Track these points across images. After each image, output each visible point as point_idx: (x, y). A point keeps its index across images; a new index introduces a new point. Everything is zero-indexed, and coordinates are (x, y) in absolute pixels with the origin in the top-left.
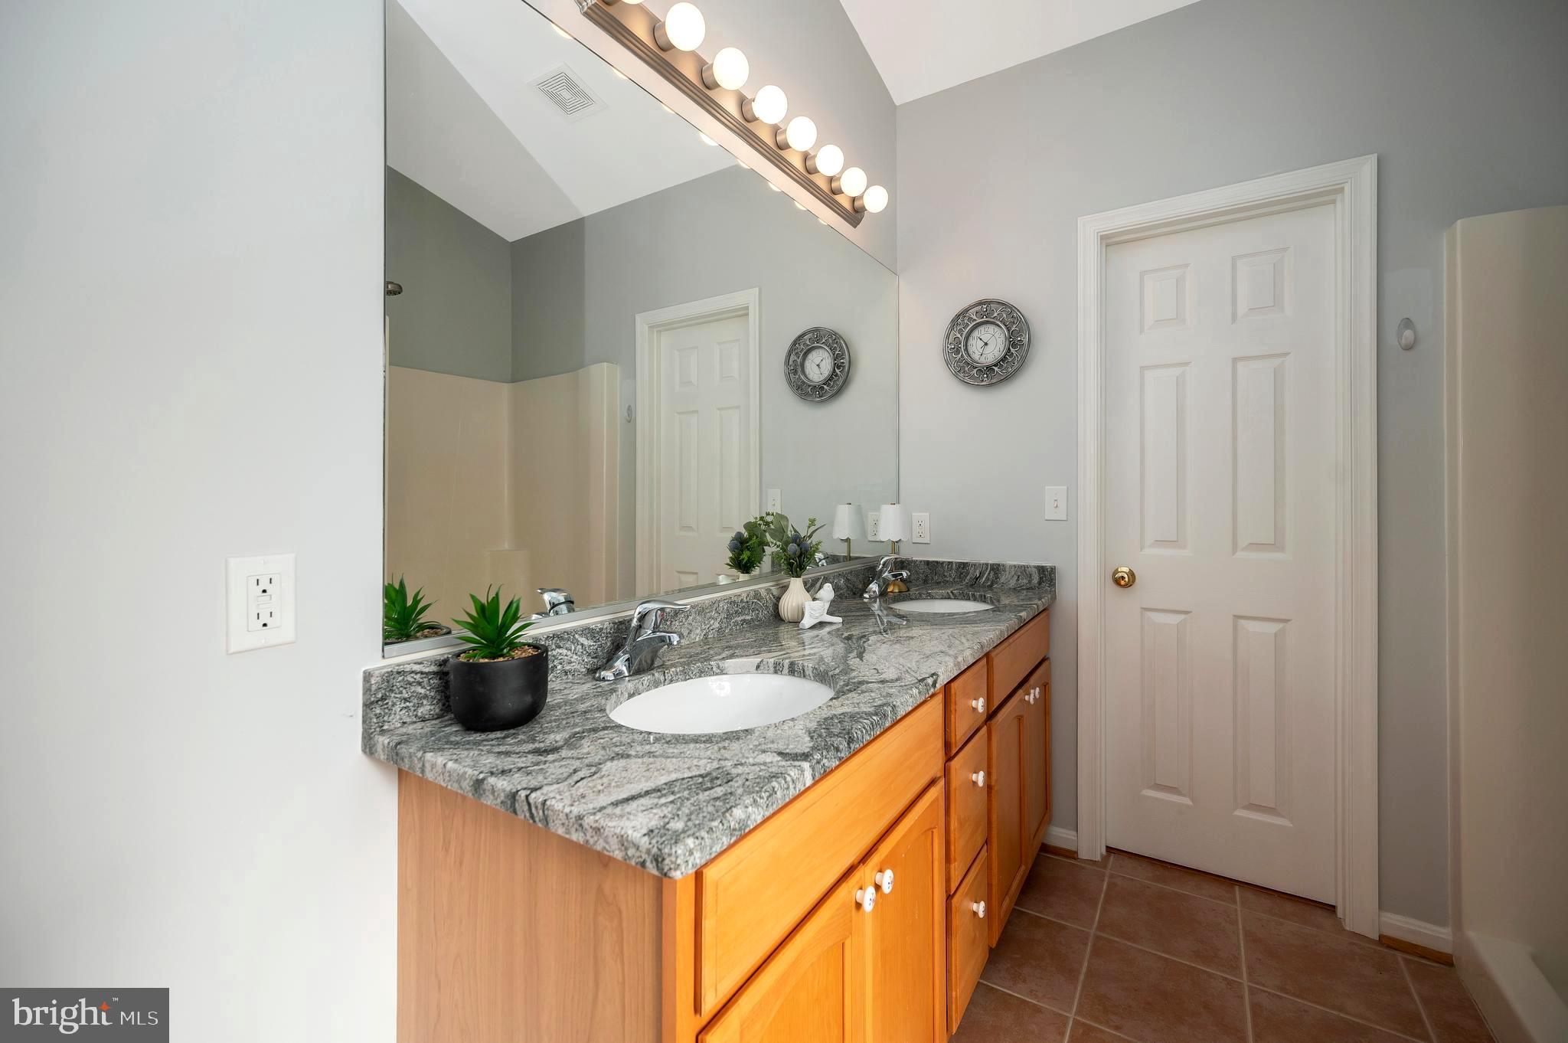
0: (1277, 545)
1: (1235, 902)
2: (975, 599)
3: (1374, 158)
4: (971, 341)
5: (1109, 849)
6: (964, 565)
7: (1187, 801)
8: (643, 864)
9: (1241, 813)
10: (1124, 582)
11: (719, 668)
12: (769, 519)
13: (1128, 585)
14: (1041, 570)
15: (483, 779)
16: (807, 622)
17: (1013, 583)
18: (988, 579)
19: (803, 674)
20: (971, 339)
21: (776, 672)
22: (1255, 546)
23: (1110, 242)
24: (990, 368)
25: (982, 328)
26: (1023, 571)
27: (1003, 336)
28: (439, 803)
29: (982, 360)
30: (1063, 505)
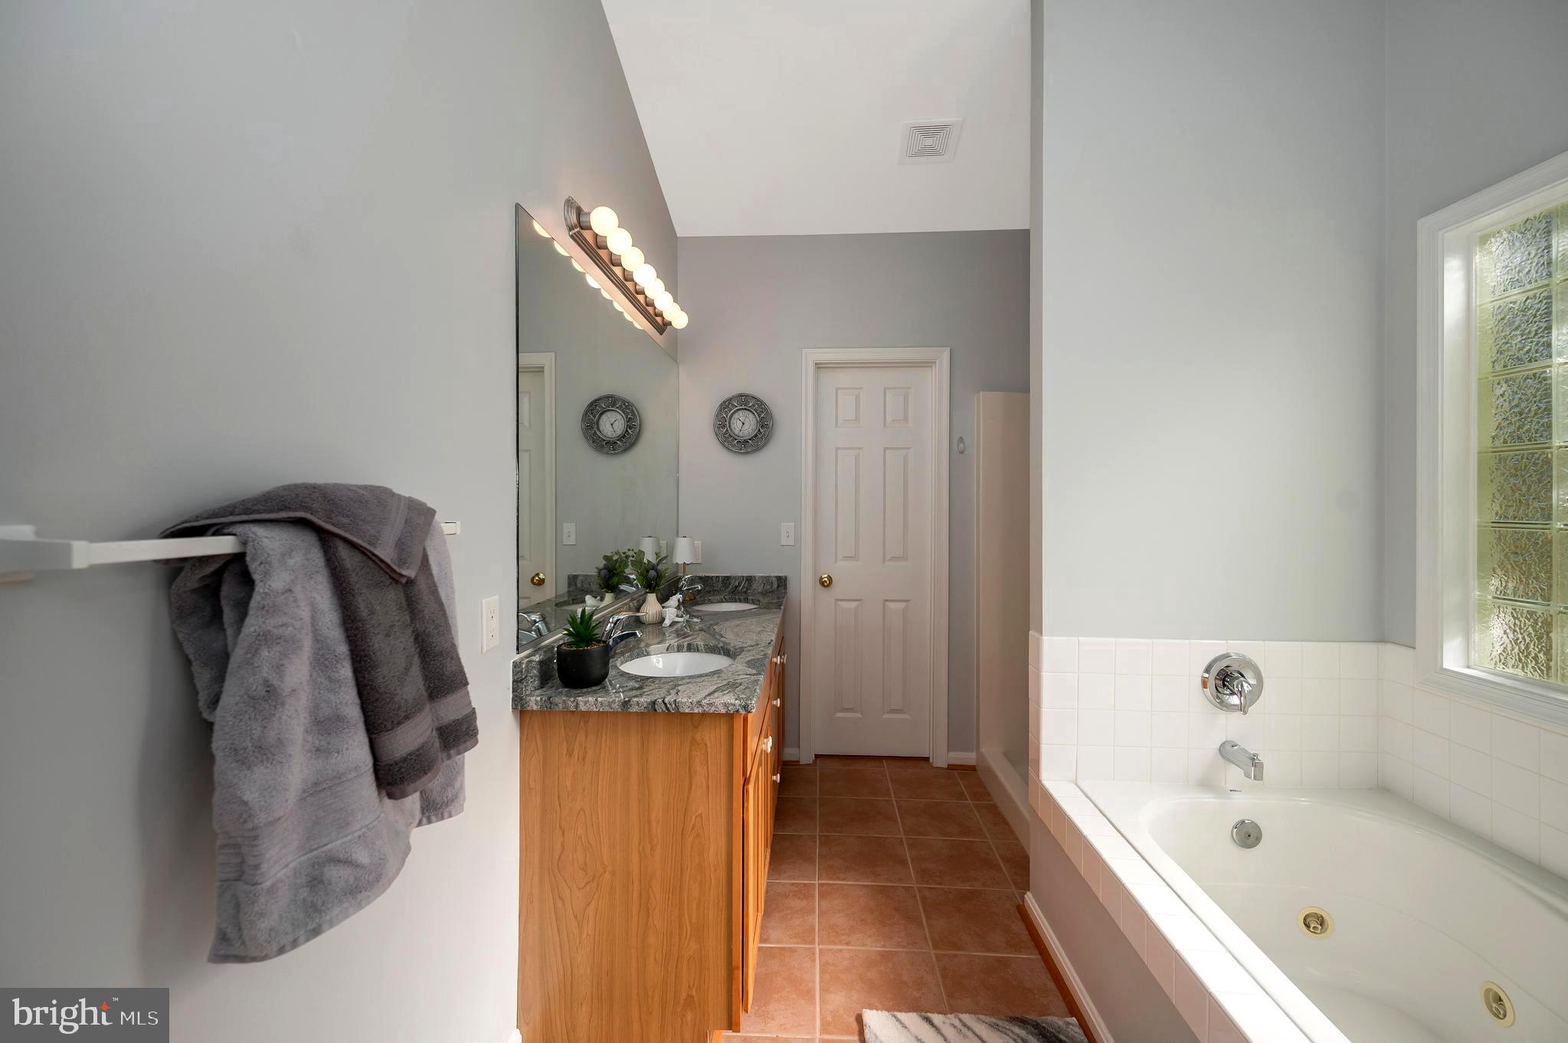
0: (903, 558)
1: (884, 767)
2: (740, 601)
3: (948, 350)
4: (733, 420)
5: (817, 756)
6: (728, 578)
7: (858, 715)
8: (737, 711)
9: (887, 716)
10: (826, 584)
11: (646, 651)
12: (631, 553)
13: (828, 586)
14: (779, 578)
15: (629, 701)
16: (667, 622)
17: (760, 589)
18: (744, 587)
19: (697, 650)
20: (733, 419)
21: (678, 651)
22: (893, 559)
23: (819, 366)
24: (746, 441)
25: (740, 412)
26: (767, 580)
27: (755, 421)
28: (563, 731)
29: (741, 434)
30: (792, 534)
